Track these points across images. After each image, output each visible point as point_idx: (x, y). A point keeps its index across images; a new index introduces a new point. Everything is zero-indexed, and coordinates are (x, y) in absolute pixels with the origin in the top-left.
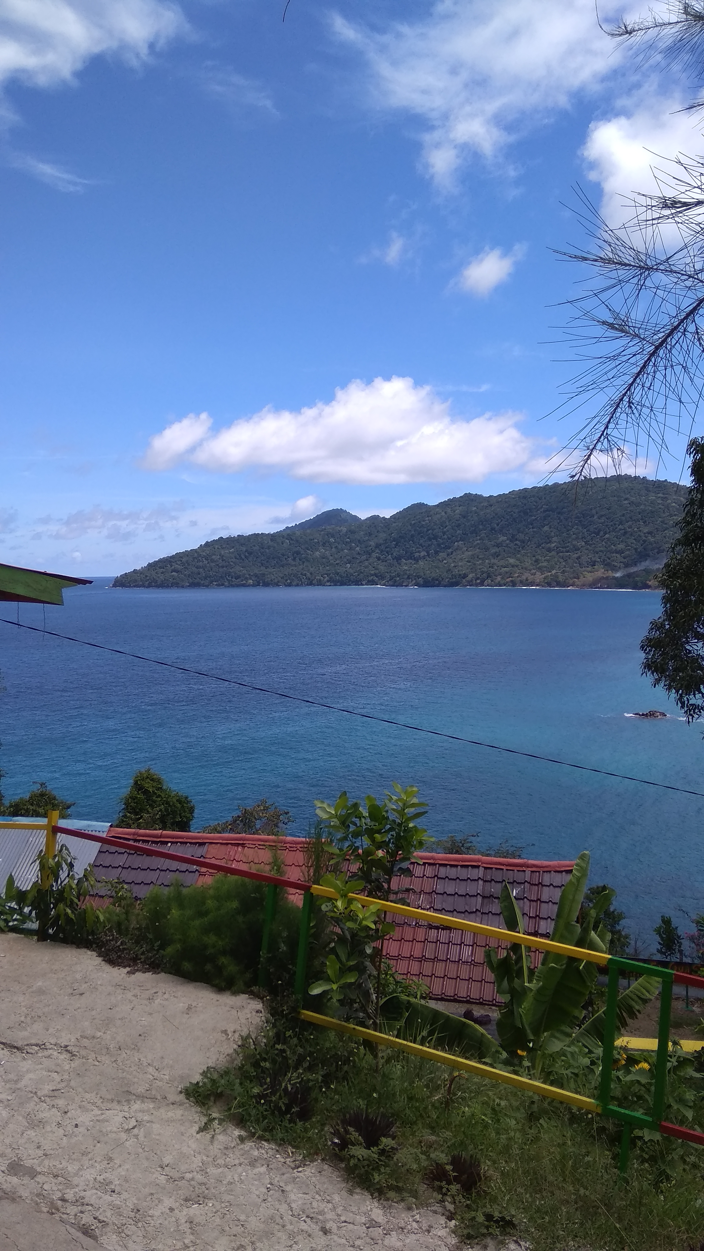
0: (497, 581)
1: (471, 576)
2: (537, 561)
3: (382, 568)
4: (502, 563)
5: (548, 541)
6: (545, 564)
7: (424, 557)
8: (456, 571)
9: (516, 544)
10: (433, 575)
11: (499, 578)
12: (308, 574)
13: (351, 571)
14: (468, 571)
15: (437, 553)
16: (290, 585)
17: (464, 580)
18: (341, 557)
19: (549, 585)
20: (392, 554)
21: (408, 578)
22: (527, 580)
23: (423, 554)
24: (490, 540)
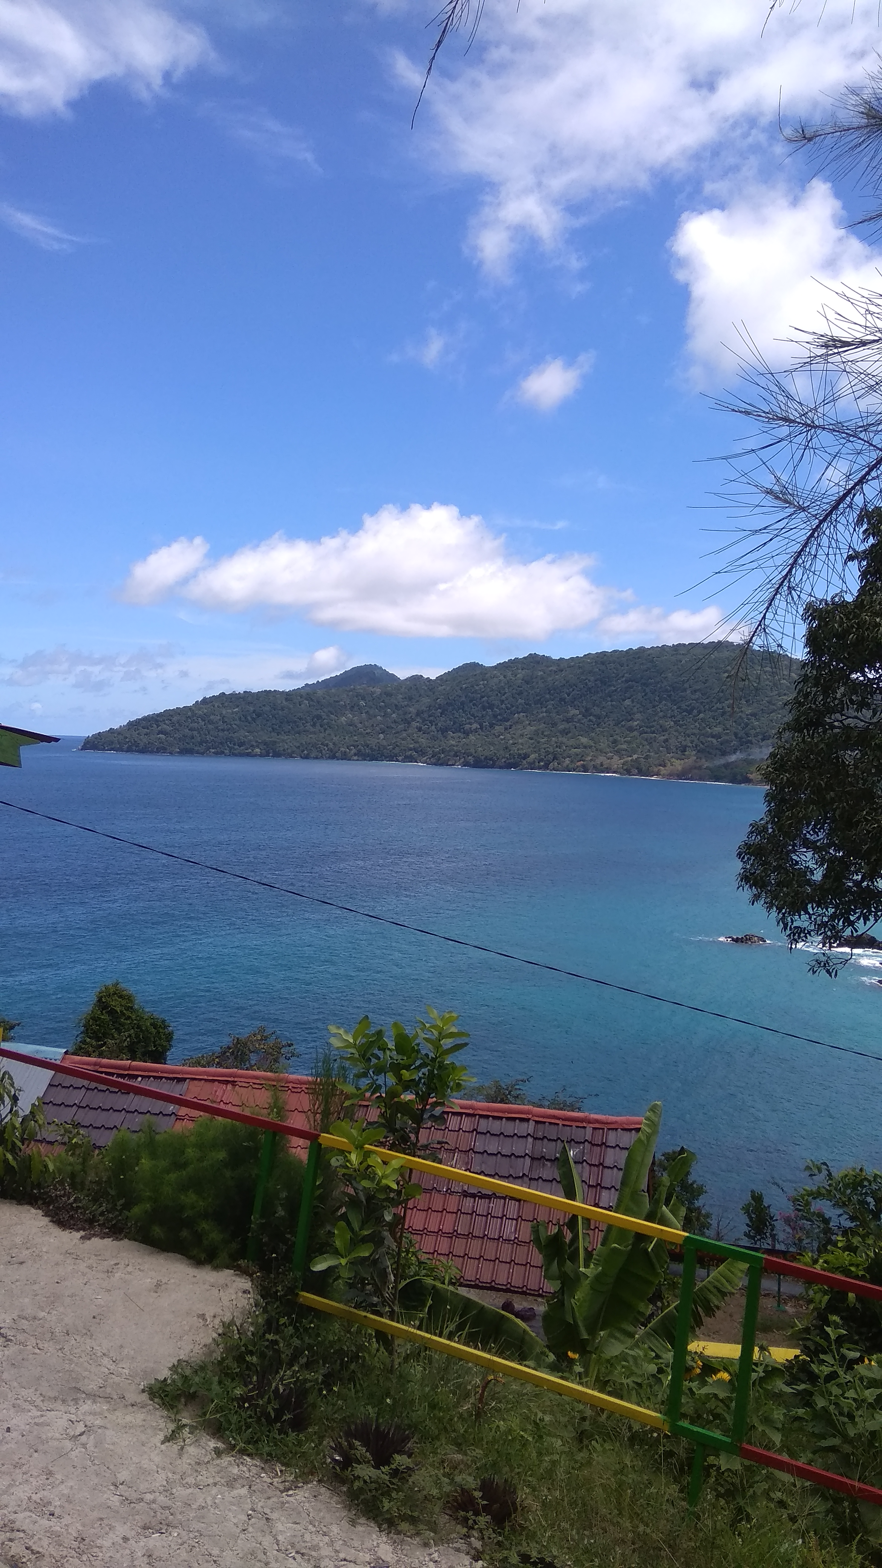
0: (565, 765)
1: (533, 756)
2: (615, 742)
3: (423, 741)
4: (572, 742)
5: (629, 718)
6: (624, 746)
7: (476, 731)
8: (514, 750)
9: (590, 720)
10: (487, 753)
11: (567, 761)
12: (331, 745)
13: (385, 743)
14: (529, 750)
15: (492, 726)
16: (307, 757)
17: (525, 762)
18: (373, 725)
19: (629, 772)
20: (436, 725)
21: (456, 755)
22: (602, 765)
23: (475, 726)
24: (558, 713)
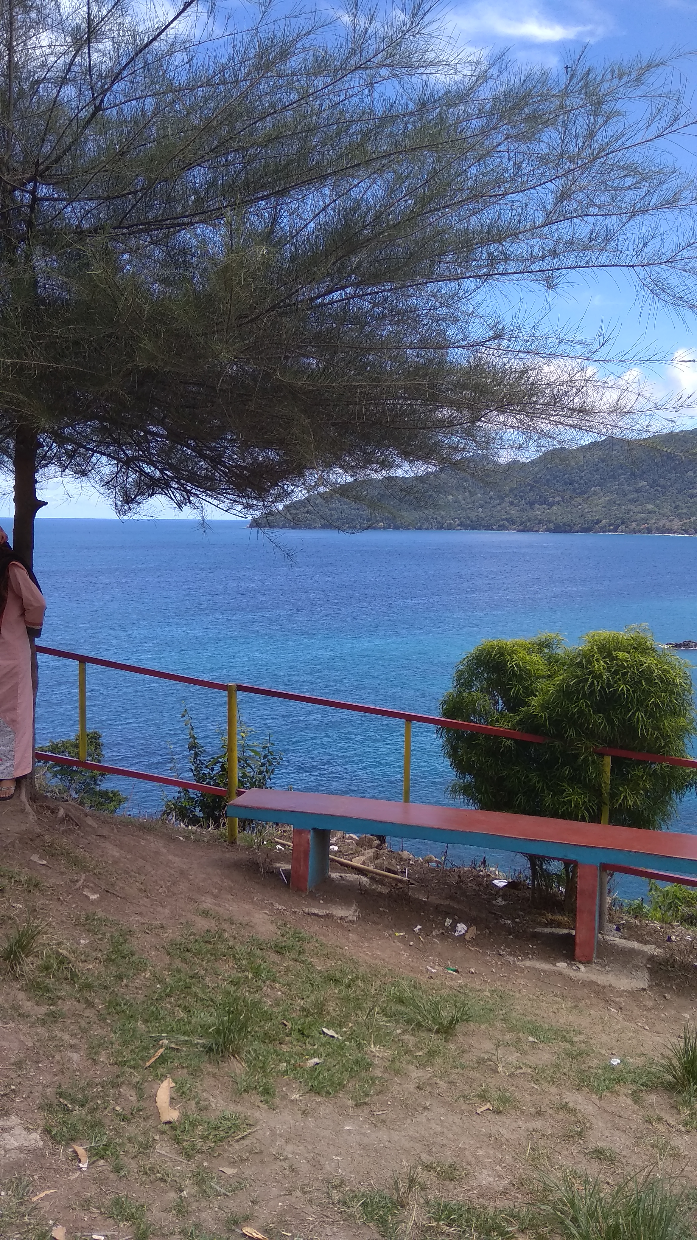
0: (632, 528)
1: (604, 522)
2: (677, 507)
3: (514, 512)
4: (639, 508)
5: (691, 487)
6: (684, 511)
7: (558, 502)
8: (589, 517)
9: (656, 490)
11: (634, 524)
12: (439, 519)
13: (483, 515)
14: (601, 516)
15: (572, 498)
17: (597, 526)
18: (474, 502)
19: (687, 532)
20: (526, 499)
21: (539, 523)
22: (664, 526)
23: (558, 499)
24: (629, 485)
